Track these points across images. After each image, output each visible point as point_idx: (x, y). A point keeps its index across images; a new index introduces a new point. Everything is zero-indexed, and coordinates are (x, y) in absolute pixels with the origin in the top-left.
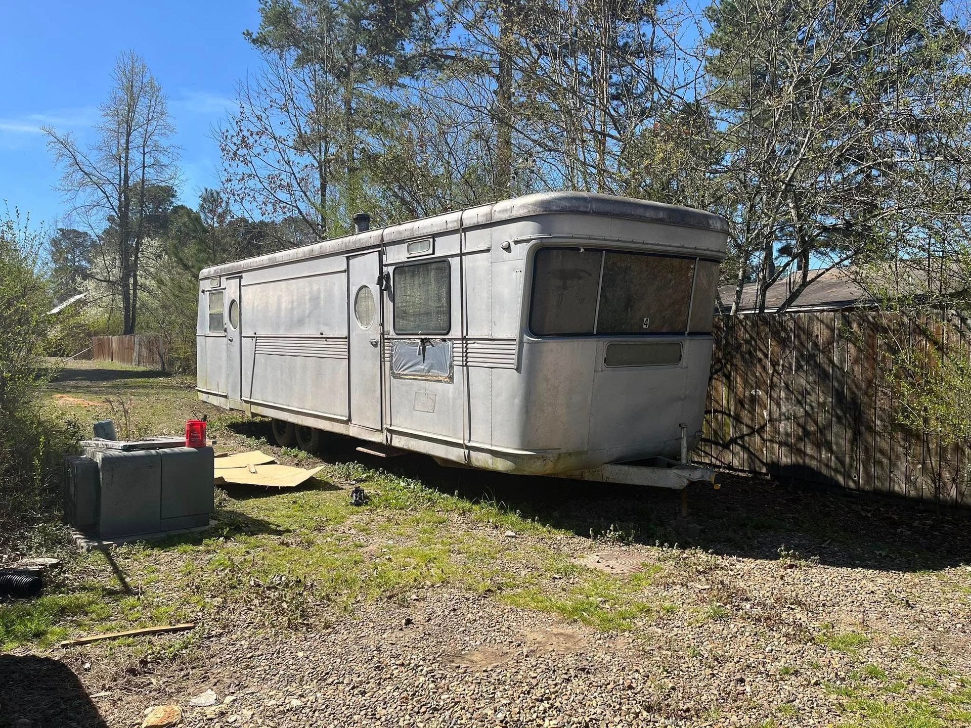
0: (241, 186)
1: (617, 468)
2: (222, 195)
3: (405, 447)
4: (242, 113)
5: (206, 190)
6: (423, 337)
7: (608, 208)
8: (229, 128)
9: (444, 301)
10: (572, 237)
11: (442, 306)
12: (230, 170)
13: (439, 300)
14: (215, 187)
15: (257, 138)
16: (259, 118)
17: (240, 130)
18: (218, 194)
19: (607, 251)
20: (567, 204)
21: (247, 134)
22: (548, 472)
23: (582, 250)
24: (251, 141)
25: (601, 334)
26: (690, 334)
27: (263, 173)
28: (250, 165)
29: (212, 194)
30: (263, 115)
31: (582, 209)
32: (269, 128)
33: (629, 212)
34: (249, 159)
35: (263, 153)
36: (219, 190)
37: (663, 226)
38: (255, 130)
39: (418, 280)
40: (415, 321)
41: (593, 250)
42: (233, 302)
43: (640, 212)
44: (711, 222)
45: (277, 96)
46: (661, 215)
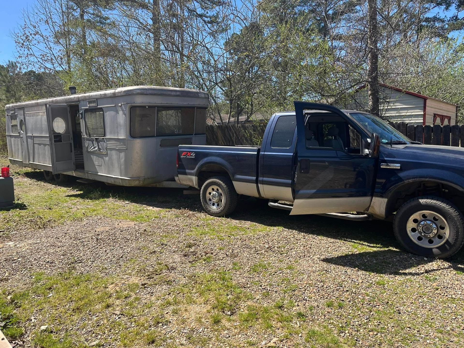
0: (26, 60)
1: (167, 182)
2: (17, 64)
3: (93, 179)
4: (25, 25)
5: (9, 61)
6: (96, 137)
7: (156, 92)
8: (20, 32)
9: (102, 124)
10: (142, 103)
11: (102, 126)
12: (20, 52)
13: (101, 124)
14: (14, 60)
15: (34, 36)
16: (35, 27)
17: (25, 33)
18: (15, 63)
19: (157, 107)
20: (138, 91)
21: (29, 34)
22: (141, 185)
23: (147, 107)
24: (30, 38)
25: (157, 136)
26: (195, 135)
27: (37, 54)
28: (30, 50)
29: (12, 63)
30: (36, 25)
31: (145, 93)
32: (39, 32)
33: (164, 93)
34: (30, 47)
35: (37, 43)
36: (16, 62)
37: (179, 97)
38: (33, 32)
39: (93, 115)
40: (93, 131)
41: (151, 107)
42: (22, 120)
43: (169, 93)
44: (199, 95)
45: (43, 17)
46: (178, 93)
